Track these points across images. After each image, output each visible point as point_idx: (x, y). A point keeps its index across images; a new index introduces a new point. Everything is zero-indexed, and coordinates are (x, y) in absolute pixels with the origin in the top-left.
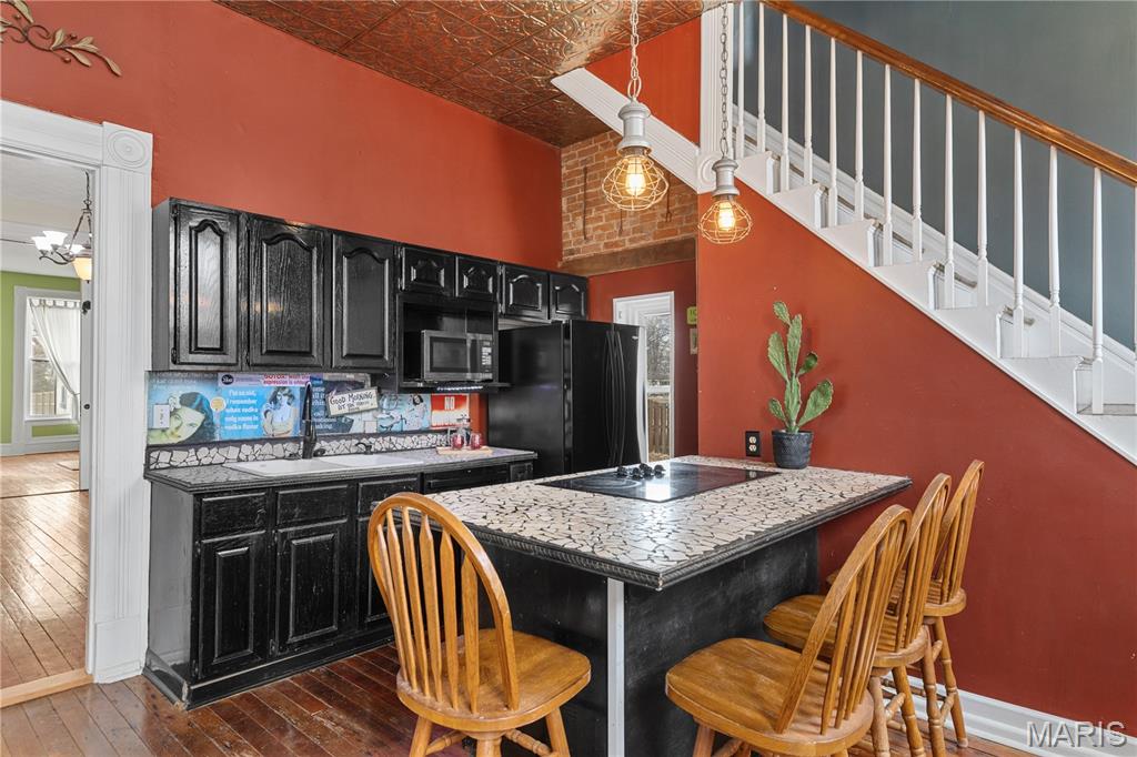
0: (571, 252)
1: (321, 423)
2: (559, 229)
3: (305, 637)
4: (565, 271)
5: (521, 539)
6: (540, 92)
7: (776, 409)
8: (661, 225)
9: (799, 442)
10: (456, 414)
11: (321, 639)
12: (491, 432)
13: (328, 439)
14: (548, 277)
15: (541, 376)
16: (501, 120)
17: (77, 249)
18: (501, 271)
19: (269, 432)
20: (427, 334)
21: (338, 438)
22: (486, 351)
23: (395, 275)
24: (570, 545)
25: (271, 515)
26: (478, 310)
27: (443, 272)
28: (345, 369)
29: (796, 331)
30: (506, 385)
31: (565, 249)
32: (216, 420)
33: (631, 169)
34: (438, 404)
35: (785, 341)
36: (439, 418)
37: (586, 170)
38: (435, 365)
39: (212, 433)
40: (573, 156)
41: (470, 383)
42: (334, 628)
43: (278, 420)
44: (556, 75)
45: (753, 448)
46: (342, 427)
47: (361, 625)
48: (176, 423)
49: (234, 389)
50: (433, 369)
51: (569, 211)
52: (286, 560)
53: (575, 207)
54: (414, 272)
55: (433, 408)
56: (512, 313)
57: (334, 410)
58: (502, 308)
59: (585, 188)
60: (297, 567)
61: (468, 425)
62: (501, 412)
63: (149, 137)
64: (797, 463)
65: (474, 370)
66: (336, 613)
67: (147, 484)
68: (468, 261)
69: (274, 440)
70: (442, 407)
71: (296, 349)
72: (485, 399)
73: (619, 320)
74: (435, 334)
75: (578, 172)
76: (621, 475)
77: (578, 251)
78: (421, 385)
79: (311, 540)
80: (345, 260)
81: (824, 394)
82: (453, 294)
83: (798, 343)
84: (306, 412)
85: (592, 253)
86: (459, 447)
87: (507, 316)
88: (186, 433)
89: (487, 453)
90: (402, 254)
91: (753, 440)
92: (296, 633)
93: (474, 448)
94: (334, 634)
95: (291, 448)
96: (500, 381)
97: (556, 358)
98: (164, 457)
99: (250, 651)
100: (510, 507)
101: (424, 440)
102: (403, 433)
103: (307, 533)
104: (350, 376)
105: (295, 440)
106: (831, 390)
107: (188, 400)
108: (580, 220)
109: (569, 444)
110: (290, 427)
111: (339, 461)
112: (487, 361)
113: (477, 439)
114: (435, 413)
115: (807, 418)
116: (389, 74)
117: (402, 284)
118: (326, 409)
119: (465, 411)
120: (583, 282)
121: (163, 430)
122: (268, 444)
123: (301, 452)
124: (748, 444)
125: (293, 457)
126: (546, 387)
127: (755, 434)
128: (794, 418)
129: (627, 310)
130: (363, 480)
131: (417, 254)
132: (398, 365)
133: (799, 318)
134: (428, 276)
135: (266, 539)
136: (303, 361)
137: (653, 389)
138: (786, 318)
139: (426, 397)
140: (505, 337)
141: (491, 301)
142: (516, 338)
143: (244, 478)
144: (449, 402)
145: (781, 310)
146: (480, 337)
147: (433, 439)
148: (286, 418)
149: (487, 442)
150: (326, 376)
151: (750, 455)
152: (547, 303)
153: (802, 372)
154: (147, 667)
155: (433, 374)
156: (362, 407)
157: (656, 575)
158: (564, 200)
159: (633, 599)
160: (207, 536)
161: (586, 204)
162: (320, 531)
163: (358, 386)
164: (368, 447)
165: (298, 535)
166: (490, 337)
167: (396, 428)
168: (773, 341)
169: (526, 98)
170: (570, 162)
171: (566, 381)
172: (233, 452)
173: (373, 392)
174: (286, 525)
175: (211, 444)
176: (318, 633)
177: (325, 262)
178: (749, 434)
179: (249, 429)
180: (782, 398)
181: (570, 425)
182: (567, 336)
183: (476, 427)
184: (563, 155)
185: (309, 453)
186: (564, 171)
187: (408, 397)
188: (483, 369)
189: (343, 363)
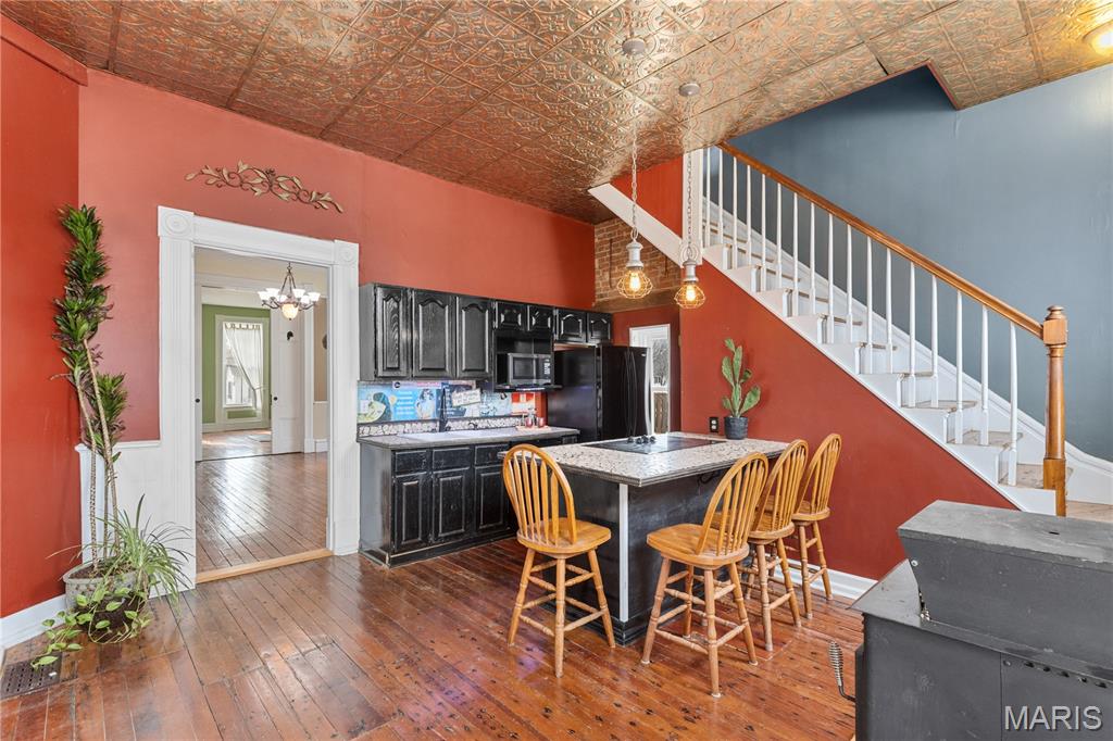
0: (601, 296)
1: (449, 412)
2: (593, 279)
3: (447, 534)
4: (596, 310)
5: (577, 467)
6: (581, 196)
7: (727, 404)
8: (661, 279)
9: (740, 423)
10: (528, 405)
11: (456, 536)
12: (549, 417)
13: (453, 420)
14: (585, 314)
15: (582, 381)
16: (555, 211)
17: (284, 298)
18: (556, 312)
19: (420, 416)
20: (511, 356)
21: (457, 420)
22: (547, 365)
23: (492, 319)
24: (600, 469)
25: (430, 462)
26: (541, 338)
27: (520, 316)
28: (463, 378)
29: (738, 356)
30: (560, 387)
31: (597, 293)
32: (392, 409)
33: (632, 279)
34: (516, 399)
35: (732, 361)
36: (517, 408)
37: (611, 241)
38: (517, 375)
39: (389, 416)
40: (603, 231)
41: (537, 385)
42: (463, 530)
43: (424, 409)
44: (590, 188)
45: (714, 427)
46: (460, 414)
47: (477, 530)
48: (371, 410)
49: (402, 390)
50: (515, 378)
51: (600, 268)
52: (438, 489)
53: (604, 266)
54: (503, 317)
55: (513, 401)
56: (563, 340)
57: (455, 403)
58: (556, 337)
59: (611, 253)
60: (444, 493)
61: (535, 412)
62: (555, 404)
63: (356, 246)
64: (739, 436)
65: (538, 378)
66: (463, 522)
67: (358, 445)
68: (535, 308)
69: (422, 421)
70: (518, 401)
71: (436, 367)
72: (546, 396)
73: (634, 344)
74: (516, 355)
75: (606, 242)
76: (630, 442)
77: (606, 295)
78: (508, 387)
79: (450, 479)
80: (464, 312)
81: (755, 394)
82: (526, 329)
83: (740, 363)
84: (442, 404)
85: (615, 297)
86: (530, 426)
87: (559, 342)
88: (376, 417)
89: (548, 430)
90: (496, 306)
91: (714, 422)
92: (443, 532)
93: (540, 427)
94: (461, 534)
95: (432, 425)
96: (556, 384)
97: (591, 369)
98: (366, 430)
99: (419, 539)
100: (569, 455)
101: (509, 422)
102: (495, 417)
103: (448, 475)
104: (464, 382)
105: (434, 421)
106: (759, 392)
107: (378, 397)
108: (607, 275)
109: (600, 425)
110: (431, 413)
111: (460, 434)
112: (547, 372)
113: (542, 421)
114: (515, 404)
115: (744, 409)
116: (486, 191)
117: (496, 325)
118: (451, 402)
119: (532, 403)
120: (610, 317)
121: (365, 415)
122: (420, 424)
123: (438, 429)
124: (711, 425)
125: (433, 431)
126: (585, 387)
127: (716, 418)
128: (737, 409)
129: (640, 337)
130: (477, 445)
131: (505, 305)
132: (494, 375)
133: (740, 348)
134: (511, 319)
135: (427, 476)
136: (440, 374)
137: (656, 386)
138: (733, 349)
139: (509, 394)
140: (558, 356)
141: (549, 332)
142: (565, 356)
143: (410, 442)
144: (523, 397)
145: (730, 344)
146: (543, 356)
147: (513, 421)
148: (429, 408)
149: (547, 423)
150: (451, 382)
151: (712, 431)
152: (585, 330)
153: (742, 381)
154: (361, 548)
155: (515, 381)
156: (471, 400)
157: (638, 480)
158: (596, 261)
159: (633, 501)
160: (398, 474)
161: (611, 263)
162: (455, 474)
163: (469, 388)
164: (476, 426)
165: (443, 476)
166: (549, 356)
167: (491, 414)
168: (725, 361)
169: (571, 200)
170: (601, 235)
171: (598, 384)
172: (401, 427)
173: (478, 391)
174: (437, 470)
175: (389, 423)
176: (454, 532)
177: (452, 314)
178: (712, 418)
179: (409, 415)
180: (730, 396)
181: (600, 413)
182: (598, 354)
183: (540, 414)
184: (596, 230)
185: (443, 428)
186: (596, 240)
187: (498, 394)
188: (545, 377)
189: (463, 375)
